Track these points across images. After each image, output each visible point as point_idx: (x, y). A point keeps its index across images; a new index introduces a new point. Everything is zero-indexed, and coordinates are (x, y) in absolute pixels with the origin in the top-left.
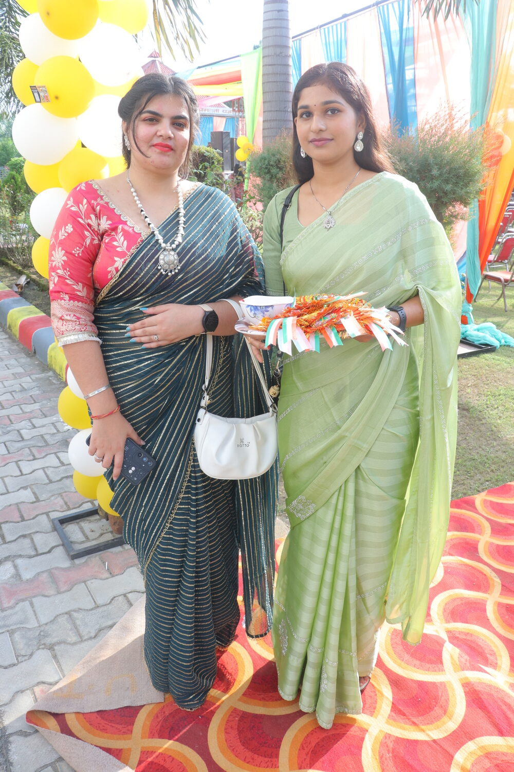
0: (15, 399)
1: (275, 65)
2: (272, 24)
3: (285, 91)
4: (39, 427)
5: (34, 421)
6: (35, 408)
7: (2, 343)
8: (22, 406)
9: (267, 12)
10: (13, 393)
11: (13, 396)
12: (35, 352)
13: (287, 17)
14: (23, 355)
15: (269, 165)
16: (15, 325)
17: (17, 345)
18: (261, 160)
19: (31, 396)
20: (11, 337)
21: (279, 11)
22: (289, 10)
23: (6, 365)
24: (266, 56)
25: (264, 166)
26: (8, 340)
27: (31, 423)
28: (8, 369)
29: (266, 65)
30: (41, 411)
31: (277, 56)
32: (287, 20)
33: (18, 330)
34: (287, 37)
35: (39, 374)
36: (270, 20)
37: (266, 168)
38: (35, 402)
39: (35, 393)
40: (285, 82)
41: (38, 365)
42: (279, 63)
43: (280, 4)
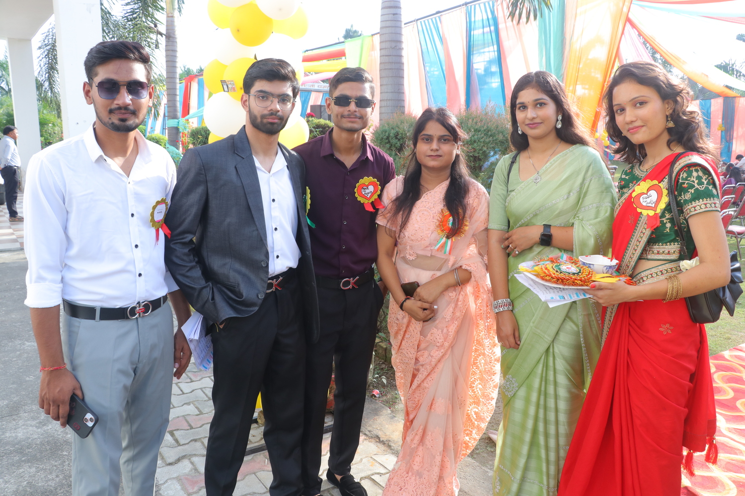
1: (390, 56)
2: (387, 24)
3: (399, 77)
9: (384, 15)
21: (394, 14)
24: (383, 49)
29: (383, 56)
31: (391, 49)
32: (401, 21)
34: (401, 34)
36: (387, 21)
40: (399, 69)
42: (394, 54)
43: (394, 9)
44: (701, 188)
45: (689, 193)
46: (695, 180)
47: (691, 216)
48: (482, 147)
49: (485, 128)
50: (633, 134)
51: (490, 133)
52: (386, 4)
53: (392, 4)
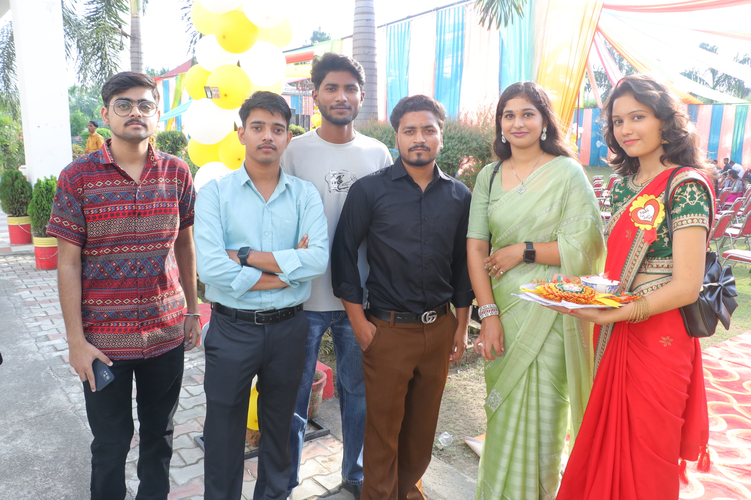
1: (364, 61)
2: (362, 30)
3: (372, 83)
9: (357, 20)
21: (367, 20)
24: (357, 54)
31: (366, 54)
32: (374, 27)
34: (374, 40)
42: (367, 60)
43: (368, 15)
44: (692, 203)
45: (680, 208)
46: (687, 195)
47: (677, 229)
48: (456, 154)
49: (459, 135)
50: (628, 146)
51: (463, 140)
52: (360, 10)
53: (365, 10)
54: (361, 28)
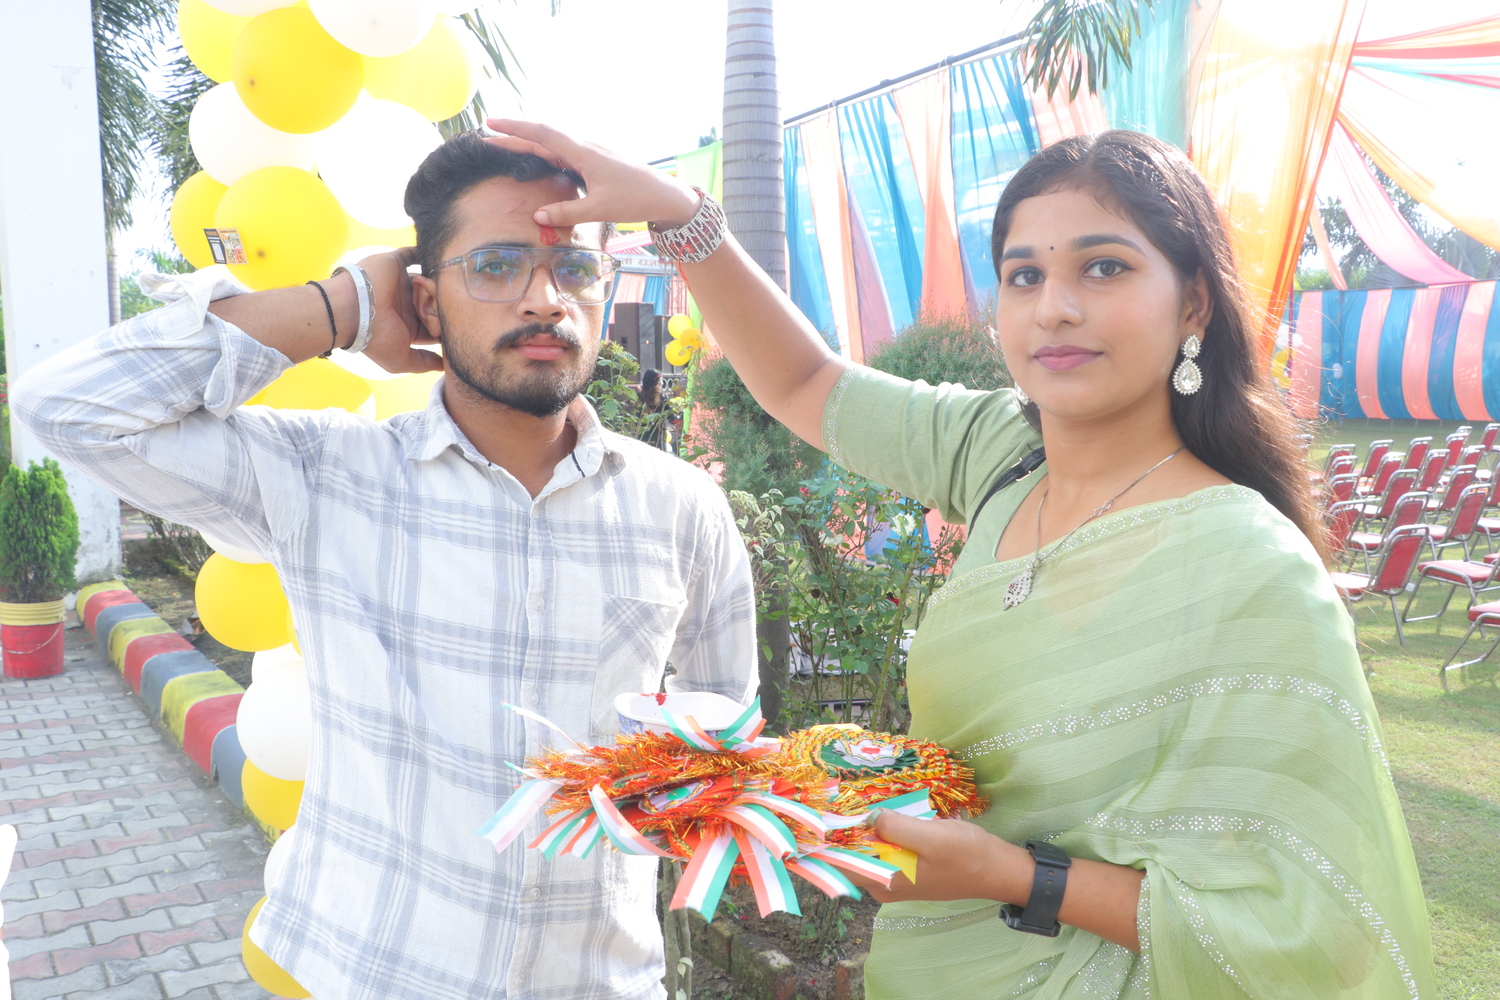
0: (158, 891)
1: (748, 178)
2: (743, 98)
3: (771, 231)
4: (206, 965)
5: (198, 949)
6: (204, 916)
7: (143, 753)
8: (173, 911)
9: (732, 76)
10: (156, 877)
11: (155, 886)
12: (216, 778)
13: (775, 86)
14: (189, 784)
15: (738, 385)
16: (178, 715)
17: (179, 759)
18: (719, 376)
19: (197, 885)
20: (166, 740)
21: (756, 75)
22: (777, 72)
23: (147, 807)
24: (731, 161)
25: (726, 387)
26: (160, 748)
27: (190, 953)
28: (152, 816)
29: (731, 179)
30: (217, 924)
31: (753, 160)
32: (774, 92)
33: (183, 726)
34: (774, 124)
35: (220, 831)
36: (739, 91)
37: (731, 391)
38: (205, 901)
39: (208, 878)
40: (771, 212)
41: (221, 809)
42: (757, 175)
43: (758, 62)
52: (739, 50)
53: (752, 49)
54: (740, 94)
